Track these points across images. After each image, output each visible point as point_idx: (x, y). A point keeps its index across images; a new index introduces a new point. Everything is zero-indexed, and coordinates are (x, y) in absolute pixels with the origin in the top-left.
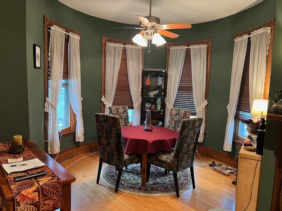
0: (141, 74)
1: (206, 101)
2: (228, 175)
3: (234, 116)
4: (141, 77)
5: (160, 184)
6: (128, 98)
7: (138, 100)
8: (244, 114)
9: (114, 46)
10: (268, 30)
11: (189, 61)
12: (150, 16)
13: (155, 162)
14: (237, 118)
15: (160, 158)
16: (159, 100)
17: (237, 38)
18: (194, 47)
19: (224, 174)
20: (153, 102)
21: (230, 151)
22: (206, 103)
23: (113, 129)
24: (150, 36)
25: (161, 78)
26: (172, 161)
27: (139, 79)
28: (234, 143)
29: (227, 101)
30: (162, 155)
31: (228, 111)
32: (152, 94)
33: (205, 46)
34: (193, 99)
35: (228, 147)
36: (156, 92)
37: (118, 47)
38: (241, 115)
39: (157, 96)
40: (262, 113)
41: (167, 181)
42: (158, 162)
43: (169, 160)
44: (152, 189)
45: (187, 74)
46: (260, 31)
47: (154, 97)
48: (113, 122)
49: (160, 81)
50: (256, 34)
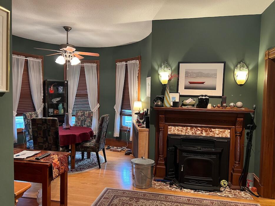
0: (42, 84)
1: (98, 104)
2: (120, 151)
3: (120, 113)
4: (42, 86)
5: (83, 165)
6: (30, 105)
7: (40, 107)
8: (124, 111)
9: (17, 58)
10: (138, 62)
11: (84, 75)
12: (67, 43)
13: (81, 149)
14: (122, 114)
15: (85, 146)
16: (60, 106)
17: (118, 63)
18: (87, 65)
19: (118, 151)
20: (56, 107)
21: (118, 136)
22: (98, 106)
23: (52, 128)
24: (69, 58)
25: (62, 87)
26: (95, 145)
27: (41, 88)
28: (121, 131)
29: (114, 103)
30: (86, 143)
31: (116, 110)
32: (55, 101)
33: (95, 65)
34: (89, 103)
35: (117, 134)
36: (58, 99)
37: (21, 59)
38: (123, 112)
39: (59, 102)
40: (140, 109)
41: (86, 163)
42: (83, 149)
43: (92, 145)
44: (81, 169)
45: (82, 85)
46: (133, 61)
47: (56, 103)
48: (52, 123)
49: (61, 90)
50: (131, 63)
